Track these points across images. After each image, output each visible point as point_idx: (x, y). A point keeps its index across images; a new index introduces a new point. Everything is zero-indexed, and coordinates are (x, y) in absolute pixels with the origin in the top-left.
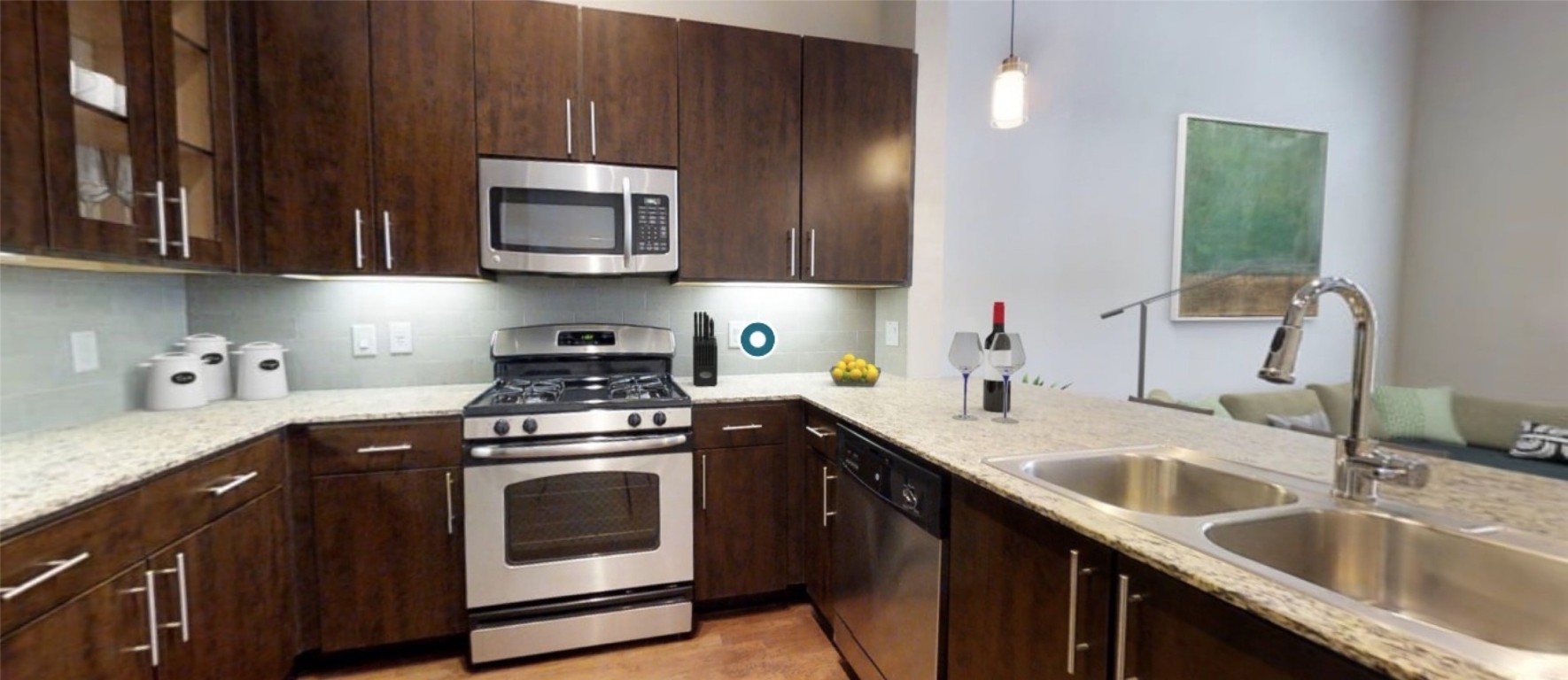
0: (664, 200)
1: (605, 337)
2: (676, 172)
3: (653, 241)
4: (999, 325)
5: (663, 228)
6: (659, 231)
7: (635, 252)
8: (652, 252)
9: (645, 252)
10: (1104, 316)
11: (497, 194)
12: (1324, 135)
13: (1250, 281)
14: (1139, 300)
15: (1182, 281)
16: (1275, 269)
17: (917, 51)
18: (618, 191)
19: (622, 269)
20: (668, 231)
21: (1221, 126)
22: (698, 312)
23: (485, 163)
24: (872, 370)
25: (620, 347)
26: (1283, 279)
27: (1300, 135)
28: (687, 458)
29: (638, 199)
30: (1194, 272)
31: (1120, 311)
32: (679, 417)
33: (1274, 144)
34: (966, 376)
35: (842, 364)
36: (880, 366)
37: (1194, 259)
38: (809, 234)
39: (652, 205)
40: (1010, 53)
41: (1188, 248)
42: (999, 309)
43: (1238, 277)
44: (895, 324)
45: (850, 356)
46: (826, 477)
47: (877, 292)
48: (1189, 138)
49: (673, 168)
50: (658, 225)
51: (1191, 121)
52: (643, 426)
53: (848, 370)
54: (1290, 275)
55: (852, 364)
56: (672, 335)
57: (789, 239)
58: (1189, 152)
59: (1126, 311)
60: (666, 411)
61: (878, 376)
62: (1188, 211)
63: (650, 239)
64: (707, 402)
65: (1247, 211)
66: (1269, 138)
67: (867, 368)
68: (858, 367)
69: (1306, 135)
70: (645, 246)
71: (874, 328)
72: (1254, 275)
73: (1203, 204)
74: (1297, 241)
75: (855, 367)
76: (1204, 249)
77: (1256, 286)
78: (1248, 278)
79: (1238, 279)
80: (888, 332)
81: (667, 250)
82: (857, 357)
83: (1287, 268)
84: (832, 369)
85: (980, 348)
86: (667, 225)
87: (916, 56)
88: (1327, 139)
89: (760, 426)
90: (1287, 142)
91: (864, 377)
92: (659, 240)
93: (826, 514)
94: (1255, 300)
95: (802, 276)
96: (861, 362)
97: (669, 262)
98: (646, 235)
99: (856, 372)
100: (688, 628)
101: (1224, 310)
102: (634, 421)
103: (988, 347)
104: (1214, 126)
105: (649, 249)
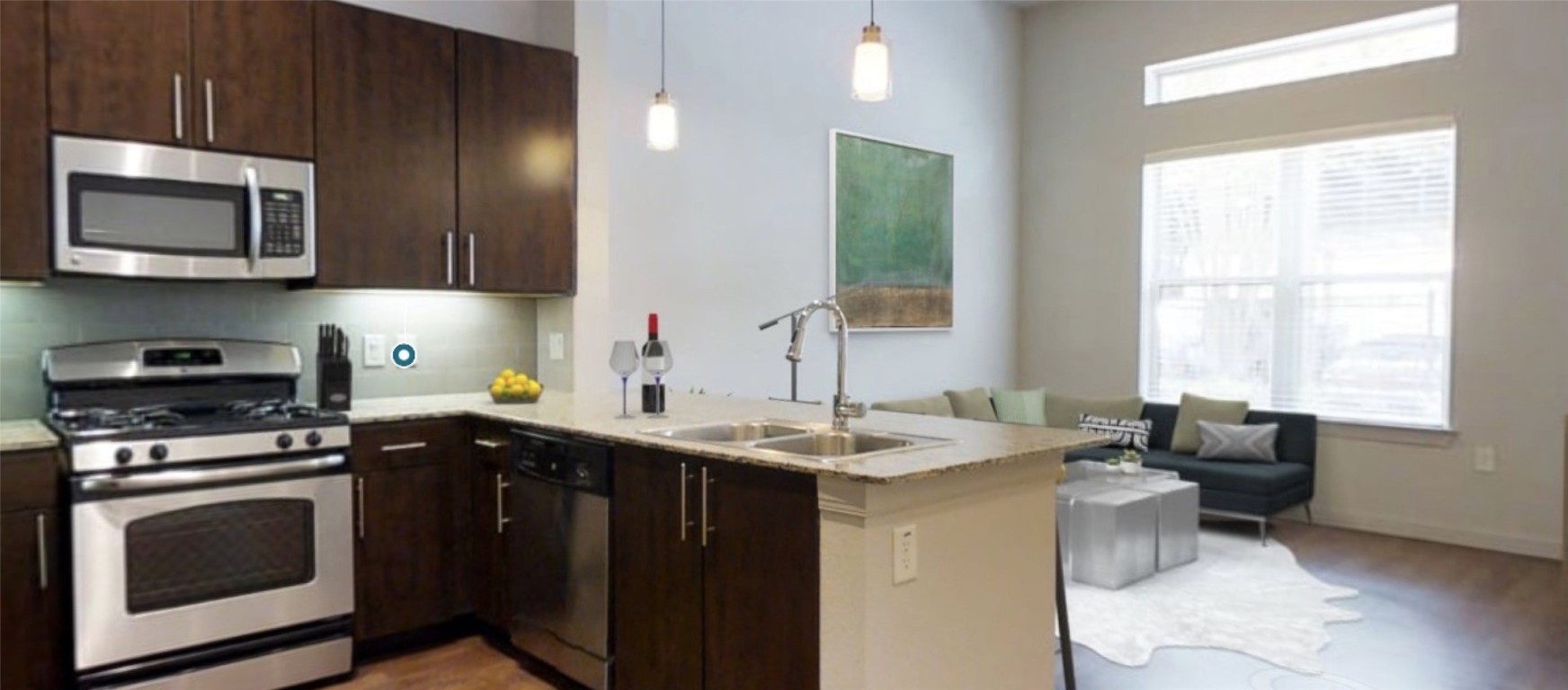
0: (297, 197)
1: (207, 355)
2: (311, 166)
3: (284, 242)
4: (653, 335)
5: (296, 228)
6: (291, 231)
7: (264, 254)
8: (283, 255)
9: (275, 255)
10: (763, 327)
11: (80, 182)
12: (951, 157)
13: (897, 293)
14: (789, 311)
15: (837, 291)
16: (916, 282)
17: (577, 53)
18: (241, 182)
19: (245, 274)
20: (302, 232)
21: (866, 143)
22: (324, 323)
23: (61, 143)
24: (534, 386)
25: (227, 367)
26: (923, 292)
27: (931, 157)
28: (345, 480)
29: (266, 194)
30: (848, 283)
31: (774, 323)
32: (337, 436)
33: (910, 163)
34: (625, 380)
35: (501, 381)
36: (543, 382)
37: (848, 271)
38: (467, 239)
39: (282, 201)
40: (661, 87)
41: (842, 260)
42: (653, 320)
43: (886, 289)
44: (560, 336)
45: (509, 372)
46: (501, 485)
47: (539, 302)
48: (838, 152)
49: (307, 160)
50: (291, 225)
51: (840, 136)
52: (293, 448)
53: (508, 386)
54: (929, 287)
55: (512, 380)
56: (295, 351)
57: (444, 243)
58: (838, 166)
59: (779, 322)
60: (320, 431)
61: (540, 392)
62: (841, 224)
63: (282, 239)
64: (362, 421)
65: (891, 226)
66: (907, 157)
67: (528, 384)
68: (519, 382)
69: (937, 157)
70: (274, 248)
71: (535, 340)
72: (899, 287)
73: (854, 217)
74: (934, 256)
75: (516, 383)
76: (856, 262)
77: (903, 297)
78: (894, 290)
79: (886, 291)
80: (552, 344)
81: (302, 252)
82: (517, 373)
83: (926, 281)
84: (490, 387)
85: (637, 356)
86: (301, 225)
87: (576, 59)
88: (952, 162)
89: (422, 444)
90: (921, 162)
91: (526, 393)
92: (293, 241)
93: (501, 521)
94: (900, 312)
95: (460, 284)
96: (522, 377)
97: (305, 265)
98: (275, 236)
99: (517, 388)
100: (346, 666)
101: (875, 321)
102: (284, 442)
103: (643, 353)
104: (859, 143)
105: (279, 251)
